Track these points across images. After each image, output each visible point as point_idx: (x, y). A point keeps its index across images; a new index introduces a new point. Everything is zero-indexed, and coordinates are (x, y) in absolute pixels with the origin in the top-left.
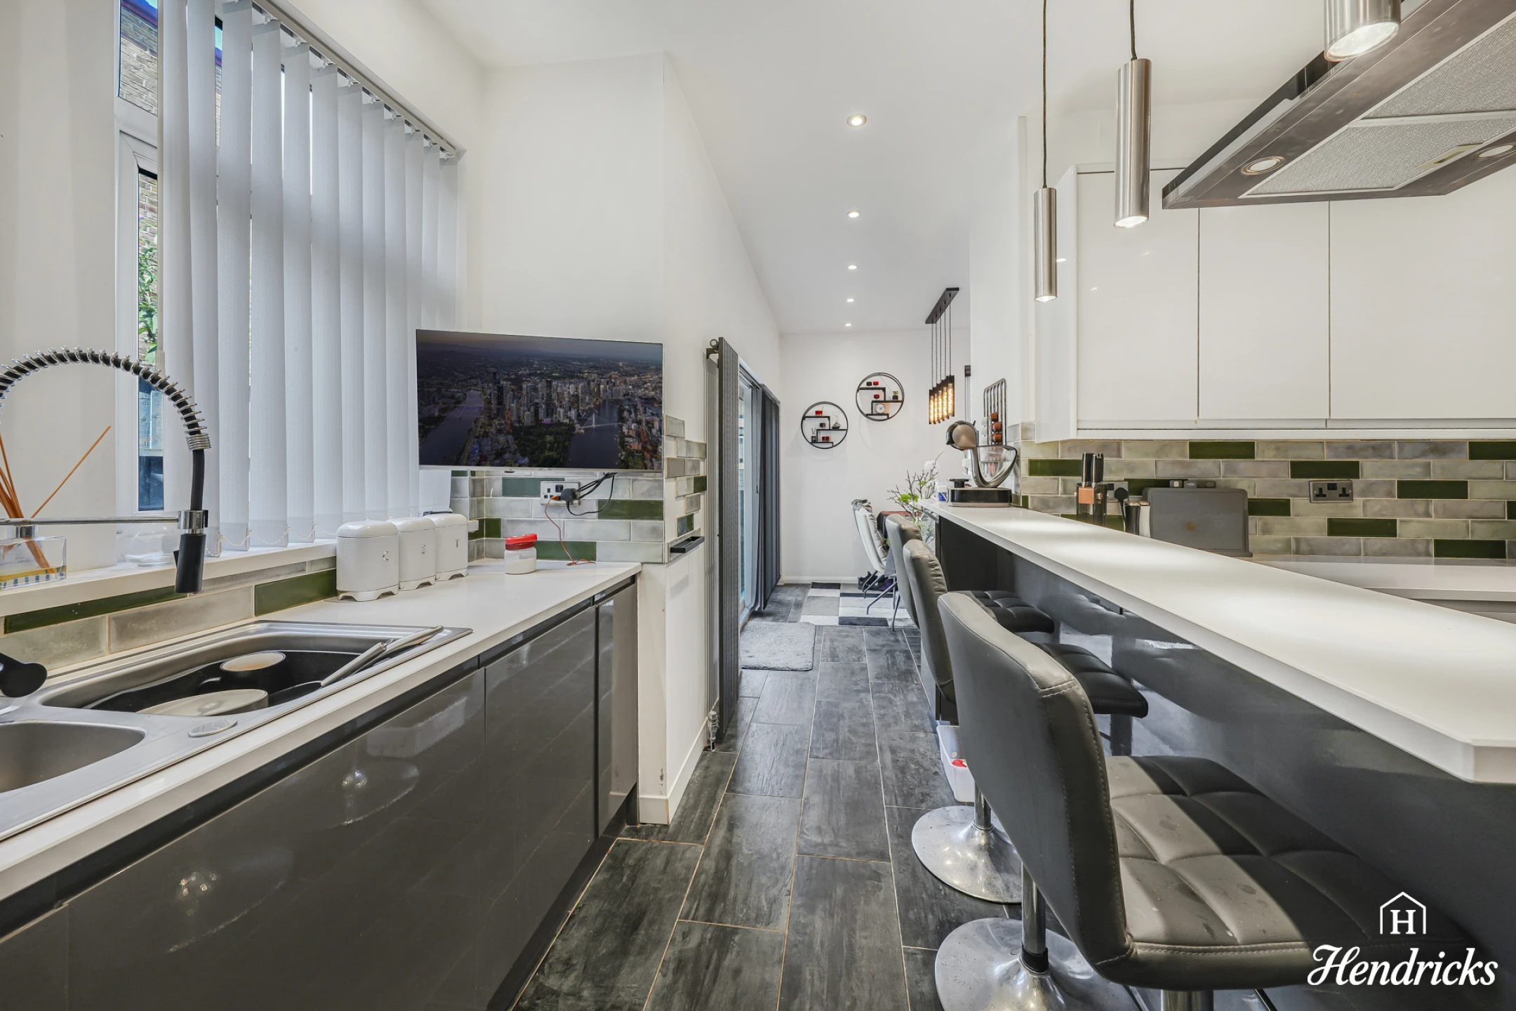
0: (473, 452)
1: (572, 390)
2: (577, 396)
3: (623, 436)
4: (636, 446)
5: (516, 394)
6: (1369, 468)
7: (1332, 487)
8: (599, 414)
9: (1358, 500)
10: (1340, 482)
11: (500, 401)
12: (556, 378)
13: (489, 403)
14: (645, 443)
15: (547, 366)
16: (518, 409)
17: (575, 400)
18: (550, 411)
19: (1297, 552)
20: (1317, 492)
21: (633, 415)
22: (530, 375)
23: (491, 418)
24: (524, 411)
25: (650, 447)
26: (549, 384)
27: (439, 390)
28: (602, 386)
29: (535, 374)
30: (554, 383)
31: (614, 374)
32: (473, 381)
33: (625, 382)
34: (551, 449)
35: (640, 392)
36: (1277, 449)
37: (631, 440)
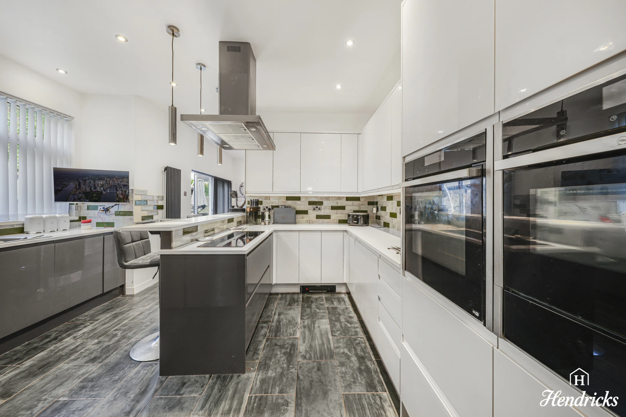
0: (72, 198)
1: (101, 183)
2: (103, 184)
3: (117, 194)
4: (121, 197)
5: (84, 184)
6: (325, 203)
7: (317, 207)
8: (110, 189)
9: (323, 210)
10: (319, 206)
11: (79, 185)
12: (96, 180)
13: (76, 186)
14: (124, 196)
15: (94, 177)
16: (85, 188)
17: (102, 186)
18: (95, 188)
19: (309, 223)
20: (314, 209)
21: (120, 189)
22: (89, 179)
23: (77, 190)
24: (87, 188)
25: (125, 197)
26: (94, 181)
27: (60, 183)
28: (111, 182)
29: (90, 179)
30: (96, 181)
31: (114, 179)
32: (71, 181)
33: (118, 181)
34: (95, 198)
35: (122, 183)
36: (306, 198)
37: (120, 195)
